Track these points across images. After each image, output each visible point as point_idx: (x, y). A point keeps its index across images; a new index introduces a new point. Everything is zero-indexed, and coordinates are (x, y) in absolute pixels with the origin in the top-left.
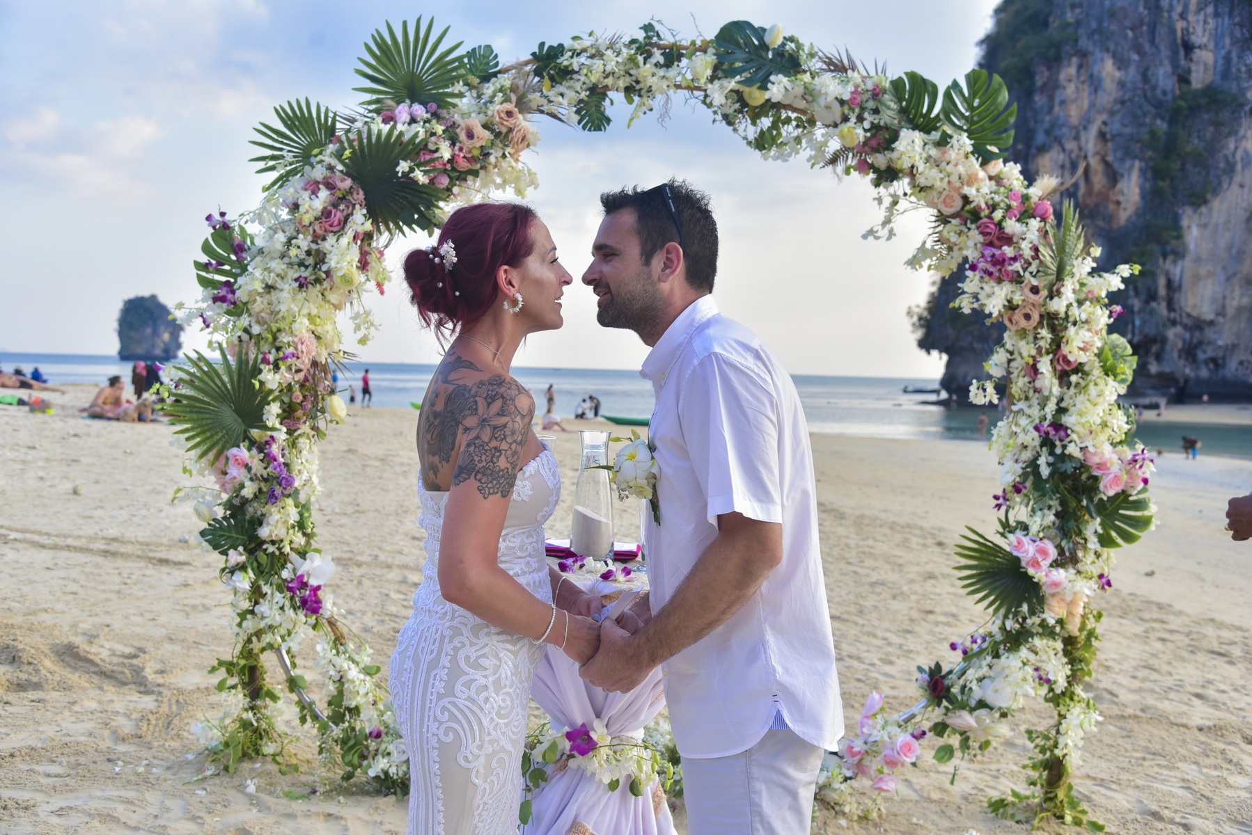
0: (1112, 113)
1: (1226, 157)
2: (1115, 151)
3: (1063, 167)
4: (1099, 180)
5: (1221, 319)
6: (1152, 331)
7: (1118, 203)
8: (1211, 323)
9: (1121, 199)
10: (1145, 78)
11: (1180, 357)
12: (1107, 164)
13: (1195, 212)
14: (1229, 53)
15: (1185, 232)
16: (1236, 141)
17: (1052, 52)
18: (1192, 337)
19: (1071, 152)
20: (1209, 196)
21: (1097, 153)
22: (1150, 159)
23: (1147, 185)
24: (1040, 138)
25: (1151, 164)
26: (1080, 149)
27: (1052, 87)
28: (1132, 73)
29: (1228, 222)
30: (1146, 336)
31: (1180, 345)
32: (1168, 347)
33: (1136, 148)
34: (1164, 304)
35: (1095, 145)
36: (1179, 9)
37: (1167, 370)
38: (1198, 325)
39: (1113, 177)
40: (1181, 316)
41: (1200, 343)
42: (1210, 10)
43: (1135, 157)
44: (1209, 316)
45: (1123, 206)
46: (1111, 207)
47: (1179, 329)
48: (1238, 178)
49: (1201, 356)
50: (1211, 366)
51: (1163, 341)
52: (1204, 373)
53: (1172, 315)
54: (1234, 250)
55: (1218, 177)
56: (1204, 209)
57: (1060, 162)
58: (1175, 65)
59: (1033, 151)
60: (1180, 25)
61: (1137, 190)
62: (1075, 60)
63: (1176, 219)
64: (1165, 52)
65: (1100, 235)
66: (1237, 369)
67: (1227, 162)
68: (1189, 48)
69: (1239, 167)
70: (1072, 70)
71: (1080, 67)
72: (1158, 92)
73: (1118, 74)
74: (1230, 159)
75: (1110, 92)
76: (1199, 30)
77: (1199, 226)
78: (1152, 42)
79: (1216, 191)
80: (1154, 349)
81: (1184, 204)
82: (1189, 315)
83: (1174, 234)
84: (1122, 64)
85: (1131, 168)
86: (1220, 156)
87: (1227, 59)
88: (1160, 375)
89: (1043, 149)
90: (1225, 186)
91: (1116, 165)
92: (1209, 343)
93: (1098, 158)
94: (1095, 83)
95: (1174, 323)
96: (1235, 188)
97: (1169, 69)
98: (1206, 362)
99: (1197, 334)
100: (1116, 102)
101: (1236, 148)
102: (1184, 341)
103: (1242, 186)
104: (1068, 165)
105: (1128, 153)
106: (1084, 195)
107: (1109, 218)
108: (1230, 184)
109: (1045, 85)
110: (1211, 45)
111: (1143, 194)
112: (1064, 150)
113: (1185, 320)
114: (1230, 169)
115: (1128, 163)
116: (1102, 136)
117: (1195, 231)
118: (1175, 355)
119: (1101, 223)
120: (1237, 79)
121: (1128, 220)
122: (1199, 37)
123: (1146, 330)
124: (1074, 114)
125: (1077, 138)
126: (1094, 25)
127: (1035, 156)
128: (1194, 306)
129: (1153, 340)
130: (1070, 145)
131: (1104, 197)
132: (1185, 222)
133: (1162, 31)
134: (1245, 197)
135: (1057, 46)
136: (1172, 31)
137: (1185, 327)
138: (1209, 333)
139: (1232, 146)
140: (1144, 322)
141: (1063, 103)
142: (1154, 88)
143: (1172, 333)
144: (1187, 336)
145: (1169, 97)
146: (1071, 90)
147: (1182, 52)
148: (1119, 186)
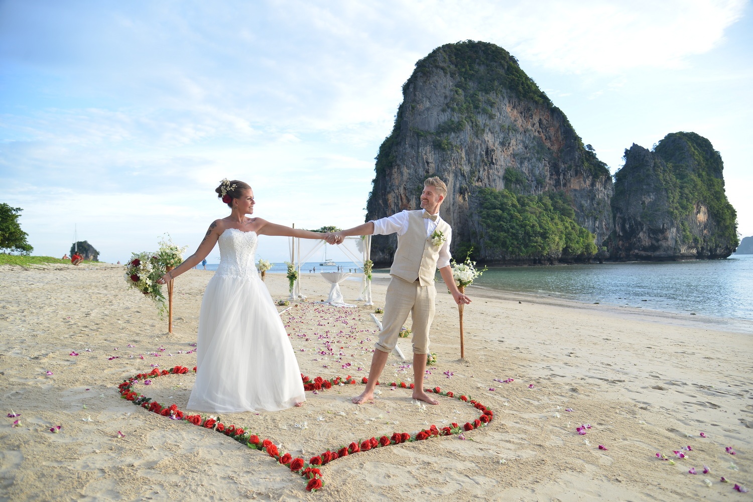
0: (407, 182)
3: (394, 198)
4: (405, 201)
10: (416, 172)
14: (438, 164)
17: (390, 164)
24: (388, 189)
27: (391, 174)
28: (412, 171)
33: (414, 192)
36: (424, 152)
42: (433, 152)
58: (424, 168)
59: (387, 193)
60: (425, 157)
62: (396, 167)
64: (421, 164)
68: (428, 163)
70: (396, 170)
71: (398, 169)
72: (420, 176)
73: (408, 171)
75: (406, 176)
76: (430, 158)
78: (417, 162)
84: (408, 168)
87: (438, 166)
89: (389, 192)
91: (409, 197)
94: (402, 174)
97: (422, 169)
100: (408, 179)
105: (412, 193)
109: (389, 174)
110: (434, 162)
115: (412, 196)
116: (405, 188)
120: (441, 172)
122: (430, 160)
124: (396, 182)
125: (398, 189)
126: (401, 157)
127: (387, 195)
130: (396, 191)
133: (420, 158)
135: (391, 163)
136: (423, 158)
141: (393, 179)
142: (418, 175)
145: (423, 177)
146: (396, 175)
147: (426, 164)
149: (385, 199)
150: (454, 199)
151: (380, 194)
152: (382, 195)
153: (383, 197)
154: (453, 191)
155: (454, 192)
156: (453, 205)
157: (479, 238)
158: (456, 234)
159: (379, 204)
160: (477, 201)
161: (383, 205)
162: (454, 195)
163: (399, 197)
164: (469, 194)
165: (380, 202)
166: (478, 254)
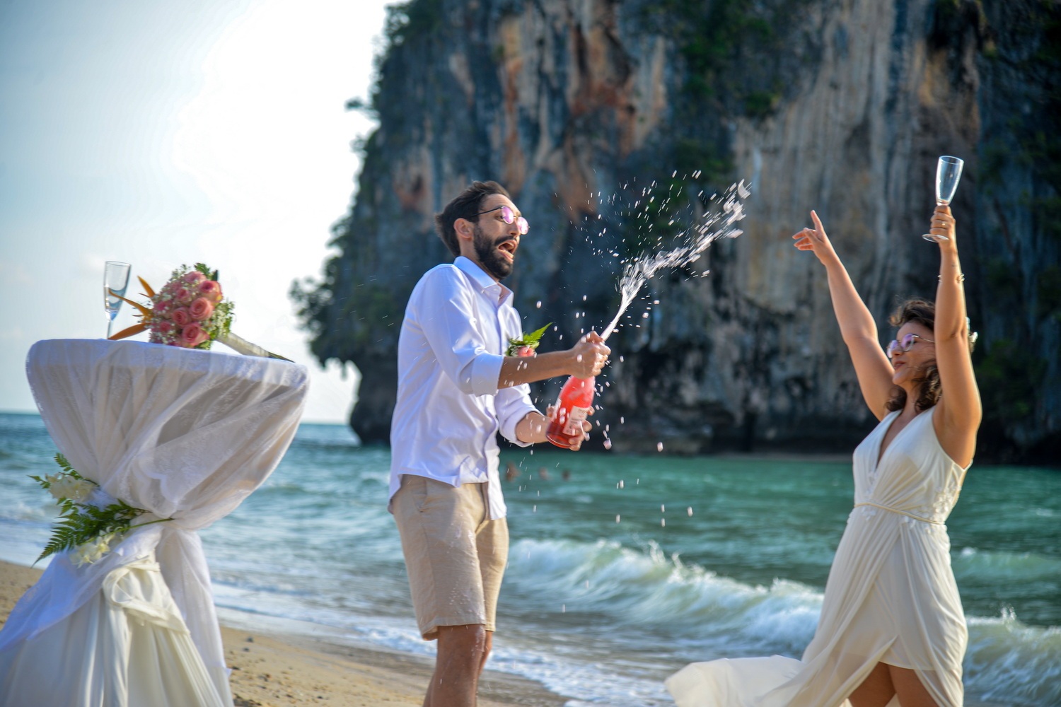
1: (807, 36)
2: (625, 19)
3: (541, 43)
4: (601, 68)
5: (805, 311)
6: (681, 329)
7: (631, 110)
8: (790, 317)
9: (636, 102)
11: (736, 375)
12: (614, 43)
13: (757, 128)
15: (739, 161)
16: (824, 10)
18: (758, 341)
19: (555, 17)
20: (776, 101)
21: (598, 23)
22: (684, 34)
23: (679, 81)
25: (683, 43)
26: (570, 14)
29: (812, 146)
30: (672, 339)
31: (736, 355)
32: (715, 358)
33: (660, 16)
34: (706, 287)
35: (594, 8)
37: (711, 396)
38: (769, 320)
39: (624, 67)
40: (737, 304)
41: (774, 352)
43: (658, 32)
44: (788, 306)
45: (639, 113)
46: (620, 115)
47: (734, 327)
48: (827, 72)
49: (778, 373)
50: (797, 390)
51: (705, 347)
52: (782, 403)
53: (723, 303)
54: (826, 194)
55: (794, 70)
56: (771, 124)
57: (537, 35)
59: (495, 14)
61: (661, 89)
63: (724, 140)
65: (601, 164)
66: (837, 397)
67: (810, 45)
69: (829, 54)
74: (815, 40)
77: (765, 151)
79: (789, 94)
80: (692, 359)
81: (736, 114)
82: (751, 303)
83: (719, 164)
85: (652, 48)
86: (796, 36)
88: (702, 406)
90: (806, 84)
91: (627, 44)
92: (790, 351)
93: (599, 31)
95: (725, 316)
96: (822, 89)
98: (787, 385)
99: (768, 335)
101: (825, 21)
102: (743, 349)
103: (834, 86)
104: (550, 41)
105: (646, 26)
106: (578, 94)
107: (618, 135)
108: (814, 81)
111: (671, 95)
112: (543, 15)
113: (745, 311)
114: (815, 55)
115: (646, 40)
117: (758, 160)
118: (728, 371)
119: (601, 142)
121: (647, 139)
123: (673, 329)
127: (498, 23)
128: (760, 288)
129: (686, 346)
130: (554, 7)
131: (609, 99)
132: (739, 145)
134: (842, 104)
137: (745, 323)
138: (788, 335)
139: (816, 18)
140: (668, 315)
143: (720, 335)
144: (749, 339)
148: (633, 80)
149: (485, 48)
150: (894, 71)
151: (456, 18)
152: (469, 24)
153: (476, 36)
154: (889, 22)
155: (900, 27)
156: (890, 105)
157: (1033, 308)
158: (900, 284)
159: (447, 80)
160: (1036, 91)
161: (469, 87)
162: (897, 46)
163: (571, 46)
164: (990, 46)
165: (457, 64)
166: (1023, 407)
